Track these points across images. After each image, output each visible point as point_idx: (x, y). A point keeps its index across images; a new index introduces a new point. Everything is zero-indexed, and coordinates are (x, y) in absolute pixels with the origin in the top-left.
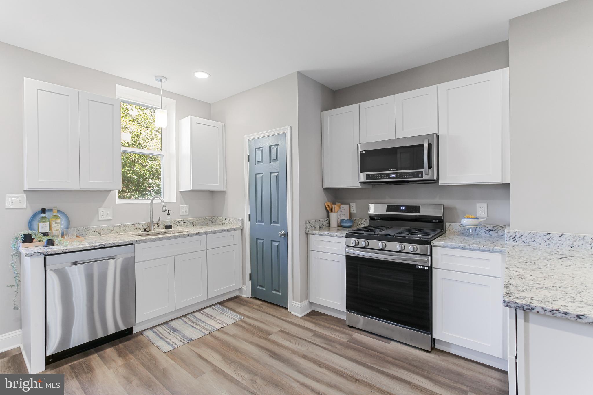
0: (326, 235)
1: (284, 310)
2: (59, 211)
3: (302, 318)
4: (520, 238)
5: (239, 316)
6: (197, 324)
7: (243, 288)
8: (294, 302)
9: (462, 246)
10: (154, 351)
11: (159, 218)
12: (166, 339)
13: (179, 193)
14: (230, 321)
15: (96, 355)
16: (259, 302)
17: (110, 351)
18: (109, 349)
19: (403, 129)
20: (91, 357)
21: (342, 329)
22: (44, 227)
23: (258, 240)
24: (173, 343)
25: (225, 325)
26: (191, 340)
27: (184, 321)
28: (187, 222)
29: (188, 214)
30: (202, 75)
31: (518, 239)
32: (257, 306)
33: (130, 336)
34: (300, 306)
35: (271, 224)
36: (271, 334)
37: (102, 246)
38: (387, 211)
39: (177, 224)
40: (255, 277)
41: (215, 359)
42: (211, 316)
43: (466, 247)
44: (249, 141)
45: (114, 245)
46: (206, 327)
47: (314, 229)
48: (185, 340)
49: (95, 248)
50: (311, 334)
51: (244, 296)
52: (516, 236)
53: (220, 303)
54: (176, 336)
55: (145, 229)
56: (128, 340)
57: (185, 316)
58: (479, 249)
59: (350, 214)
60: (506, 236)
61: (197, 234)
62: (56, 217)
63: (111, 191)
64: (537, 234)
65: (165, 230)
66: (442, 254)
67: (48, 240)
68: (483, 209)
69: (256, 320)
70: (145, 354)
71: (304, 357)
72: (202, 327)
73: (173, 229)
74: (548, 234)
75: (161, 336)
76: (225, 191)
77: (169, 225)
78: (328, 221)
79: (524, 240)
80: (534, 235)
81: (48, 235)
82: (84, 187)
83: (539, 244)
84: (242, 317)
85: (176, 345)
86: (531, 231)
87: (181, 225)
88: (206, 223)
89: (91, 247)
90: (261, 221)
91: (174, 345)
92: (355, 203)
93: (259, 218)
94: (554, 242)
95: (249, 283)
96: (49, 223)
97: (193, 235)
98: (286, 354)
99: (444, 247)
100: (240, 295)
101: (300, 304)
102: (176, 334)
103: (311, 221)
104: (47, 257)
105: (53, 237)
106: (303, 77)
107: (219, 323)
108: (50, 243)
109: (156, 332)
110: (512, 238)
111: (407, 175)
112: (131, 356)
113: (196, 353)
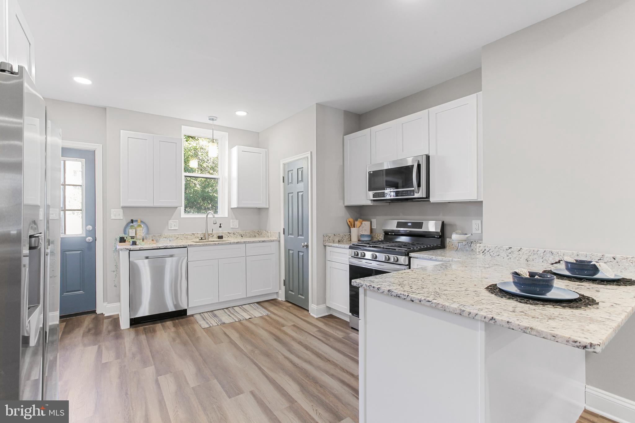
0: (337, 247)
1: (306, 312)
2: (141, 222)
3: (317, 319)
4: (488, 252)
5: (267, 312)
6: (233, 314)
7: (279, 292)
8: (313, 305)
9: (431, 258)
10: (196, 326)
11: (213, 229)
12: (207, 321)
13: (230, 209)
14: (257, 314)
15: (160, 324)
16: (290, 305)
17: (169, 323)
18: (169, 322)
19: (403, 151)
20: (157, 325)
21: (344, 329)
22: (132, 233)
23: (290, 251)
24: (211, 323)
25: (253, 317)
26: (224, 323)
27: (225, 311)
28: (236, 234)
29: (238, 227)
30: (241, 114)
31: (486, 253)
32: (286, 307)
33: (185, 316)
34: (316, 308)
35: (298, 236)
36: (284, 327)
37: (165, 247)
38: (397, 227)
39: (228, 235)
40: (287, 283)
41: (235, 336)
42: (246, 310)
43: (433, 259)
44: (284, 164)
45: (173, 247)
46: (239, 317)
47: (332, 241)
48: (220, 323)
49: (160, 248)
50: (315, 329)
51: (280, 299)
52: (485, 250)
53: (258, 303)
54: (214, 319)
55: (202, 238)
56: (182, 318)
57: (227, 308)
58: (442, 260)
59: (371, 230)
60: (478, 250)
61: (238, 243)
62: (140, 226)
63: (177, 207)
64: (501, 248)
65: (217, 239)
66: (417, 265)
67: (133, 242)
68: (478, 225)
69: (279, 316)
70: (190, 328)
71: (300, 343)
72: (236, 316)
73: (224, 239)
74: (510, 248)
75: (205, 318)
76: (268, 209)
77: (220, 235)
78: (349, 236)
79: (492, 254)
80: (499, 250)
81: (134, 238)
82: (156, 205)
83: (502, 258)
84: (269, 313)
85: (212, 324)
86: (497, 246)
87: (231, 237)
88: (253, 236)
89: (157, 247)
90: (292, 234)
91: (211, 324)
92: (375, 220)
93: (290, 232)
94: (514, 256)
95: (283, 288)
96: (135, 230)
97: (234, 243)
98: (287, 339)
99: (420, 258)
100: (277, 298)
101: (316, 306)
102: (215, 319)
103: (330, 235)
104: (130, 252)
105: (137, 239)
106: (321, 107)
107: (249, 315)
108: (134, 243)
109: (202, 316)
110: (482, 252)
111: (402, 193)
112: (181, 328)
113: (223, 331)
